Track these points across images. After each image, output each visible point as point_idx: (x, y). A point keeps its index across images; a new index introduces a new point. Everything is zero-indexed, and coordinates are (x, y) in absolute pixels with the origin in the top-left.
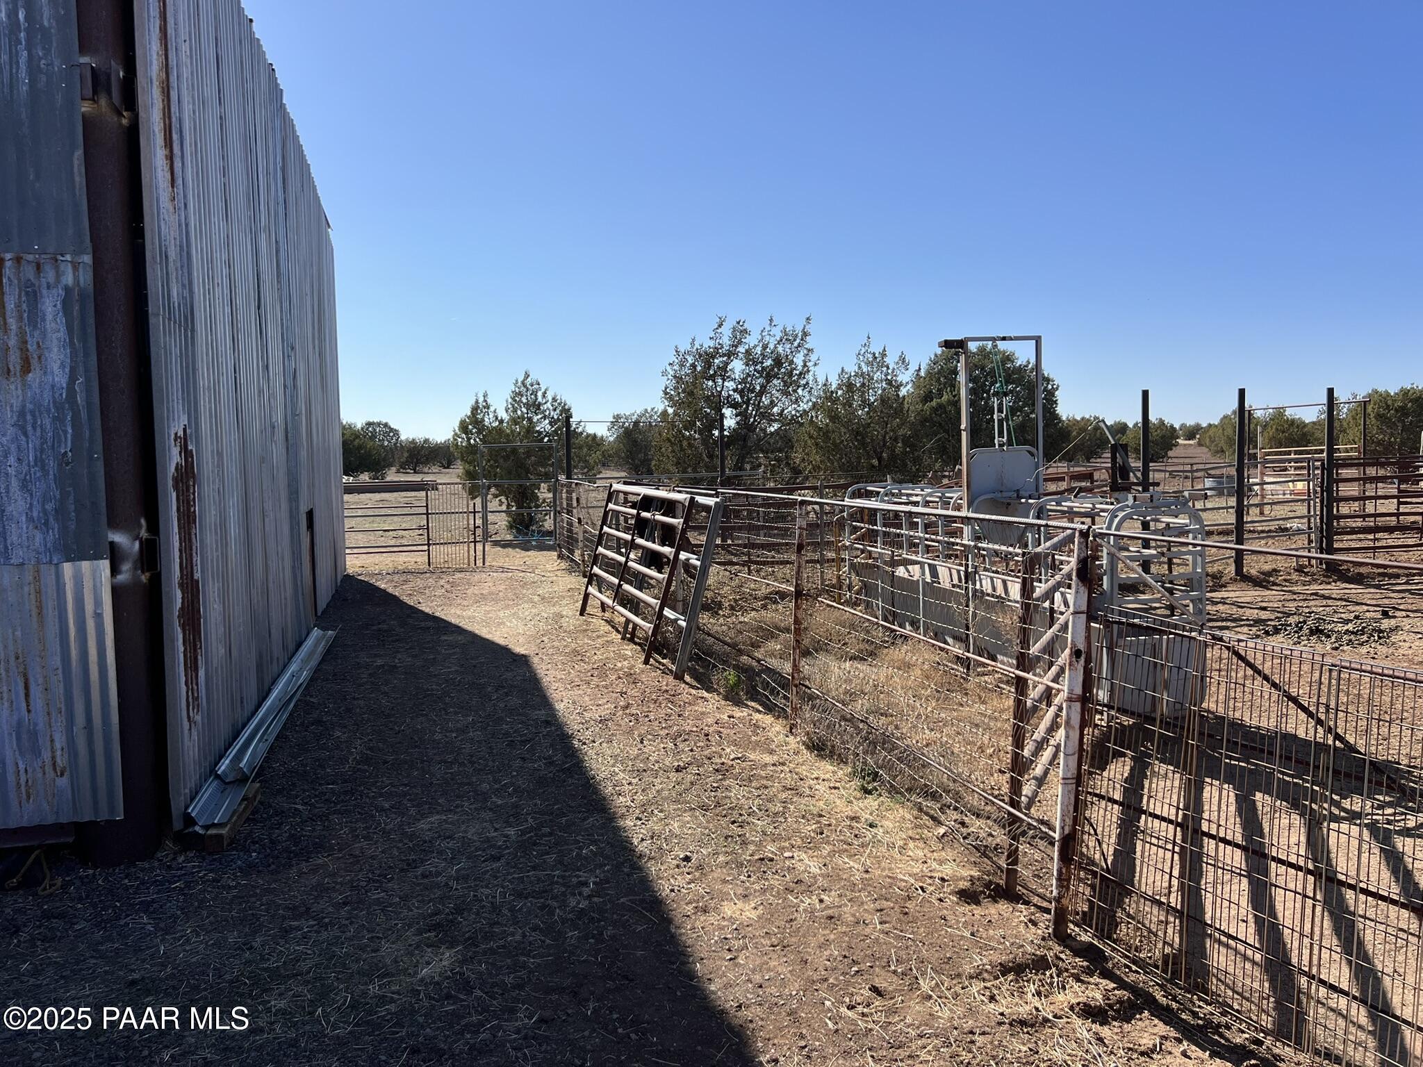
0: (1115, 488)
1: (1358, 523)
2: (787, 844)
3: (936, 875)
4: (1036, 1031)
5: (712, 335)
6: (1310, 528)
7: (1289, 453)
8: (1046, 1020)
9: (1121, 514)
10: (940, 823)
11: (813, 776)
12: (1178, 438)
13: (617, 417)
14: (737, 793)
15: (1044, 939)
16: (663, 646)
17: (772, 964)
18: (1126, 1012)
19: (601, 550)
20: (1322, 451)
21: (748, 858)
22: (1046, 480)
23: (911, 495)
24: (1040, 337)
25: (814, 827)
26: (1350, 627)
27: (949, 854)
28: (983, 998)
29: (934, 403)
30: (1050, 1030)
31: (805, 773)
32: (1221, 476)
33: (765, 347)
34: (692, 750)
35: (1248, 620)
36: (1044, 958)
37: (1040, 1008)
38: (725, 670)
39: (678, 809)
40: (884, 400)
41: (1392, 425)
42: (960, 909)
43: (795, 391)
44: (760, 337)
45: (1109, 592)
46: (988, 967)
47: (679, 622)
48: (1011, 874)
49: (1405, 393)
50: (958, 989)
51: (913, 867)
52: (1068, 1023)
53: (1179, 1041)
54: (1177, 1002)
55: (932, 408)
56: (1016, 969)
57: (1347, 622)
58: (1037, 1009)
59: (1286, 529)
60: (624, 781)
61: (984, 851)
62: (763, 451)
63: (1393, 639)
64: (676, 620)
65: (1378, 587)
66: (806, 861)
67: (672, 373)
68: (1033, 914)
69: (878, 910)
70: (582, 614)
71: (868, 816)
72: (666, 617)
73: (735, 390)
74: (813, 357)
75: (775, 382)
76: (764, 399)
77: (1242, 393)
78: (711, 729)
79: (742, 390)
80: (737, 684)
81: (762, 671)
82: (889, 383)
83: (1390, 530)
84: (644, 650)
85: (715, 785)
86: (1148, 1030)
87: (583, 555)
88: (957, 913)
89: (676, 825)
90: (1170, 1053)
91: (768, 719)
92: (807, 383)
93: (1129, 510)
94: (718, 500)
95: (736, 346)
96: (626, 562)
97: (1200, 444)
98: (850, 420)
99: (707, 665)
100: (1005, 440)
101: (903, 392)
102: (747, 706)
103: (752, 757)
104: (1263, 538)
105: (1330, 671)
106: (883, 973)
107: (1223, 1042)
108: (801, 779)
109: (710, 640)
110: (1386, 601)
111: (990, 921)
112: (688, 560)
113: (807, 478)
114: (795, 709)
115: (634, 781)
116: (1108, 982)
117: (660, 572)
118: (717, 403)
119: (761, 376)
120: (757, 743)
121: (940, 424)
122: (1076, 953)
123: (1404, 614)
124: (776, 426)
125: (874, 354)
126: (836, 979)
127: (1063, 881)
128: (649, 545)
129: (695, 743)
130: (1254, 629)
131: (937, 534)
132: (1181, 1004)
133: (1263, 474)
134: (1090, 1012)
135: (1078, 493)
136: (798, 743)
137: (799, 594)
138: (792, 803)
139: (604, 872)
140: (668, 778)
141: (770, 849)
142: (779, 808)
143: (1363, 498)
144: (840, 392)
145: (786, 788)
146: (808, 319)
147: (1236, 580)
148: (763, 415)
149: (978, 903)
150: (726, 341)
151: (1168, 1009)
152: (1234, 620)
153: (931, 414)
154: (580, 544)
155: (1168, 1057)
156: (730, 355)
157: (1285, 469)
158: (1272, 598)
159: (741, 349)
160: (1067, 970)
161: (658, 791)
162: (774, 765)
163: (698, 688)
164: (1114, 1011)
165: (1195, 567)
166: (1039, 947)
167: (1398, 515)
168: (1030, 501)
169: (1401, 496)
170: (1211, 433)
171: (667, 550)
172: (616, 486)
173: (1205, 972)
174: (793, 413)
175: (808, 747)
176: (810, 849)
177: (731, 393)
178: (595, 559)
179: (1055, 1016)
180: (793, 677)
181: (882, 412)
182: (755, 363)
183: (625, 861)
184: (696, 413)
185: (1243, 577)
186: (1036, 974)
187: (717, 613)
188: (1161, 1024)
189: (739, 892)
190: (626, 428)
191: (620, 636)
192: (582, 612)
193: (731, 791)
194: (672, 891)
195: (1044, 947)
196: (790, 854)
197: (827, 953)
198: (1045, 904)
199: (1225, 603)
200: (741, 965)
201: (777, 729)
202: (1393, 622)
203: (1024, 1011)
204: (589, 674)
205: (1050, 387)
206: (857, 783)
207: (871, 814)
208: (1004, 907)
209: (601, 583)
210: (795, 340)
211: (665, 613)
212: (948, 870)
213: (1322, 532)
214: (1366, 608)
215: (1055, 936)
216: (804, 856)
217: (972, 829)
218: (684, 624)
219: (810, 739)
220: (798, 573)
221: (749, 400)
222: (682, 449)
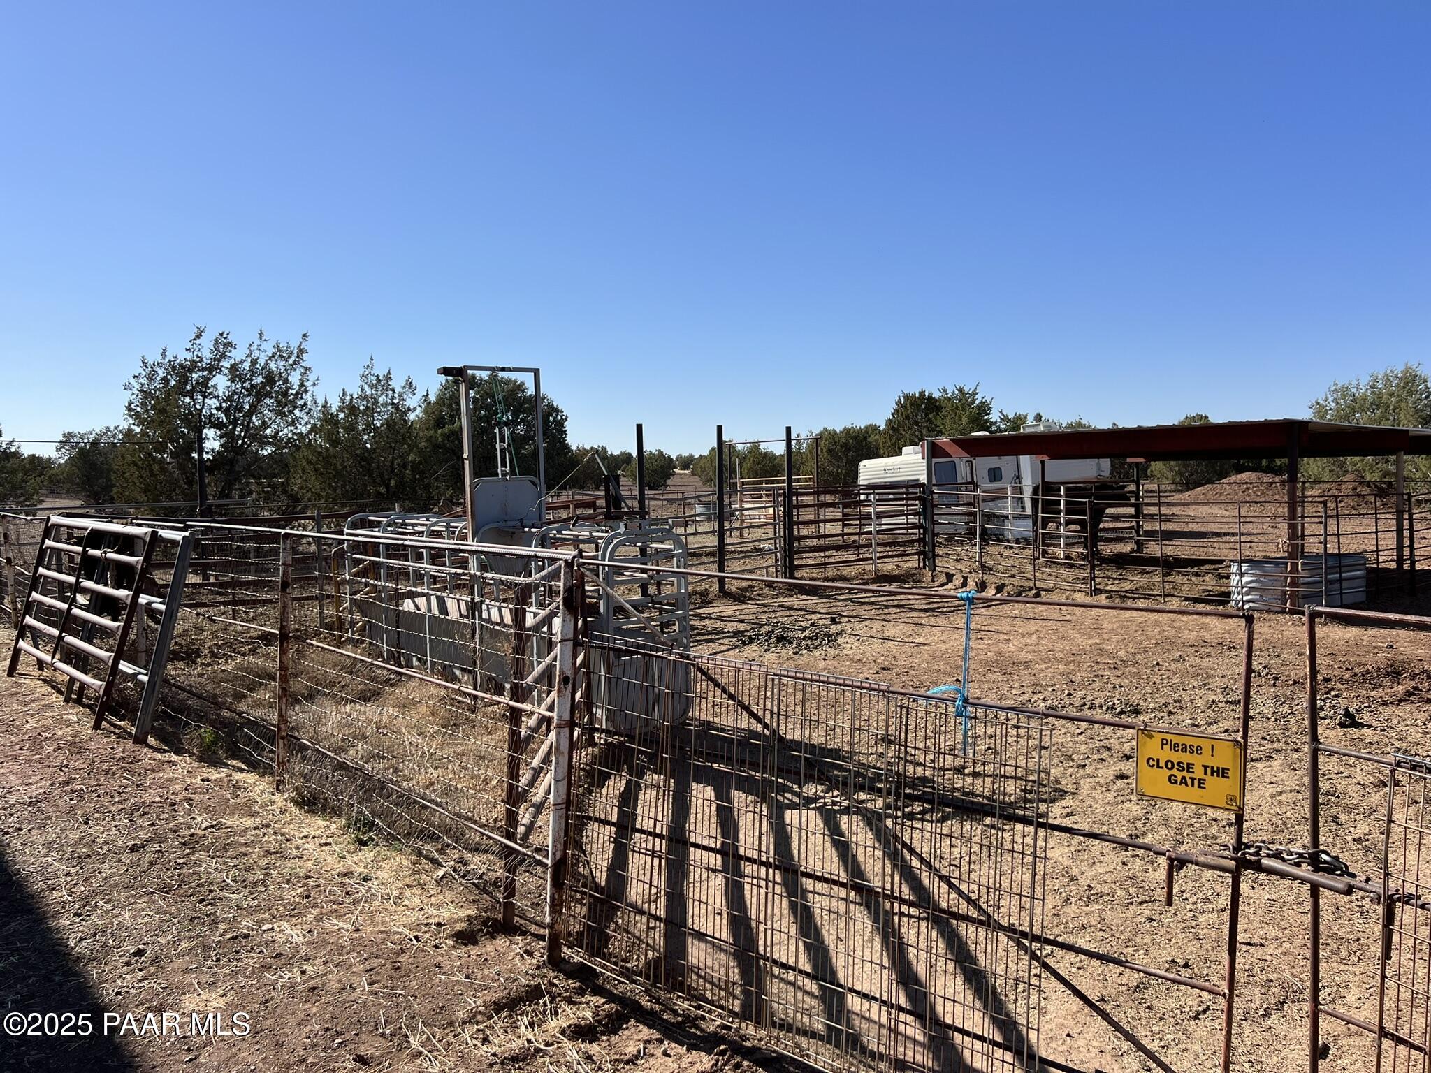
0: (609, 516)
1: (815, 543)
2: (266, 916)
3: (432, 921)
4: (528, 1064)
5: (189, 346)
6: (776, 548)
7: (761, 482)
8: (538, 1050)
9: (615, 541)
10: (440, 865)
11: (301, 835)
12: (675, 468)
13: (69, 436)
14: (208, 866)
15: (538, 967)
16: (121, 705)
17: (241, 1055)
18: (612, 1024)
19: (35, 596)
20: (784, 481)
21: (218, 939)
22: (548, 509)
23: (416, 525)
24: (538, 370)
25: (299, 891)
26: (807, 633)
27: (448, 896)
28: (475, 1042)
29: (446, 429)
30: (541, 1060)
31: (292, 833)
32: (708, 503)
33: (254, 362)
34: (152, 825)
35: (729, 632)
36: (538, 987)
37: (533, 1040)
38: (200, 727)
39: (131, 896)
40: (389, 424)
41: (839, 459)
42: (456, 953)
43: (291, 412)
44: (248, 352)
45: (605, 616)
46: (482, 1008)
47: (140, 677)
48: (509, 907)
49: (847, 431)
50: (451, 1038)
51: (409, 916)
52: (559, 1048)
53: (661, 1041)
54: (660, 1004)
55: (444, 435)
56: (509, 1005)
57: (804, 629)
58: (529, 1041)
59: (760, 550)
60: (60, 873)
61: (483, 887)
62: (254, 477)
63: (839, 641)
64: (135, 675)
65: (828, 597)
66: (289, 931)
67: (138, 386)
68: (529, 944)
69: (367, 971)
70: (10, 674)
71: (361, 870)
72: (124, 673)
73: (218, 409)
74: (312, 377)
75: (267, 401)
76: (254, 419)
77: (720, 428)
78: (179, 797)
79: (228, 409)
80: (214, 743)
81: (242, 725)
82: (396, 406)
83: (837, 548)
84: (93, 712)
85: (180, 861)
86: (634, 1037)
87: (14, 602)
88: (453, 957)
89: (127, 915)
90: (653, 1055)
91: (252, 778)
92: (305, 404)
93: (621, 538)
94: (187, 534)
95: (219, 361)
96: (69, 609)
97: (693, 474)
98: (353, 445)
99: (175, 722)
100: (508, 469)
101: (412, 417)
102: (227, 766)
103: (229, 823)
104: (742, 558)
105: (773, 680)
106: (370, 1038)
107: (699, 1033)
108: (288, 840)
109: (183, 695)
110: (834, 609)
111: (486, 959)
112: (149, 604)
113: (306, 507)
114: (281, 764)
115: (73, 870)
116: (598, 998)
117: (115, 619)
118: (197, 423)
119: (250, 394)
120: (236, 807)
121: (453, 451)
122: (569, 976)
123: (847, 619)
124: (268, 450)
125: (378, 376)
126: (317, 1056)
127: (556, 906)
128: (101, 588)
129: (158, 816)
130: (734, 640)
131: (444, 565)
132: (663, 1005)
133: (742, 501)
134: (582, 1033)
135: (576, 522)
136: (286, 800)
137: (284, 637)
138: (275, 868)
139: (27, 986)
140: (120, 861)
141: (246, 923)
142: (259, 875)
143: (817, 522)
144: (342, 415)
145: (269, 853)
146: (304, 335)
147: (719, 597)
148: (254, 438)
149: (475, 943)
150: (207, 354)
151: (652, 1012)
152: (718, 633)
153: (443, 440)
154: (10, 589)
155: (651, 1060)
156: (213, 369)
157: (761, 497)
158: (748, 611)
159: (226, 364)
160: (559, 995)
161: (105, 879)
162: (255, 828)
163: (165, 751)
164: (603, 1025)
165: (679, 588)
166: (533, 976)
167: (843, 535)
168: (533, 530)
169: (845, 520)
170: (702, 463)
171: (122, 593)
172: (55, 519)
173: (685, 970)
174: (290, 435)
175: (297, 803)
176: (294, 916)
177: (214, 411)
178: (29, 607)
179: (547, 1044)
180: (279, 729)
181: (388, 437)
182: (242, 379)
183: (57, 969)
184: (171, 434)
185: (725, 594)
186: (530, 1006)
187: (194, 662)
188: (645, 1029)
189: (205, 980)
190: (81, 449)
191: (62, 698)
192: (12, 671)
193: (200, 866)
194: (118, 993)
195: (539, 975)
196: (269, 926)
197: (306, 1030)
198: (541, 931)
199: (710, 618)
200: (202, 1064)
201: (261, 788)
202: (839, 627)
203: (516, 1045)
204: (17, 747)
205: (559, 417)
206: (351, 835)
207: (366, 867)
208: (501, 942)
209: (37, 637)
210: (289, 357)
211: (120, 667)
212: (445, 914)
213: (785, 551)
214: (819, 616)
215: (549, 963)
216: (285, 925)
217: (472, 866)
218: (145, 679)
219: (300, 794)
220: (283, 614)
221: (236, 420)
222: (152, 475)
